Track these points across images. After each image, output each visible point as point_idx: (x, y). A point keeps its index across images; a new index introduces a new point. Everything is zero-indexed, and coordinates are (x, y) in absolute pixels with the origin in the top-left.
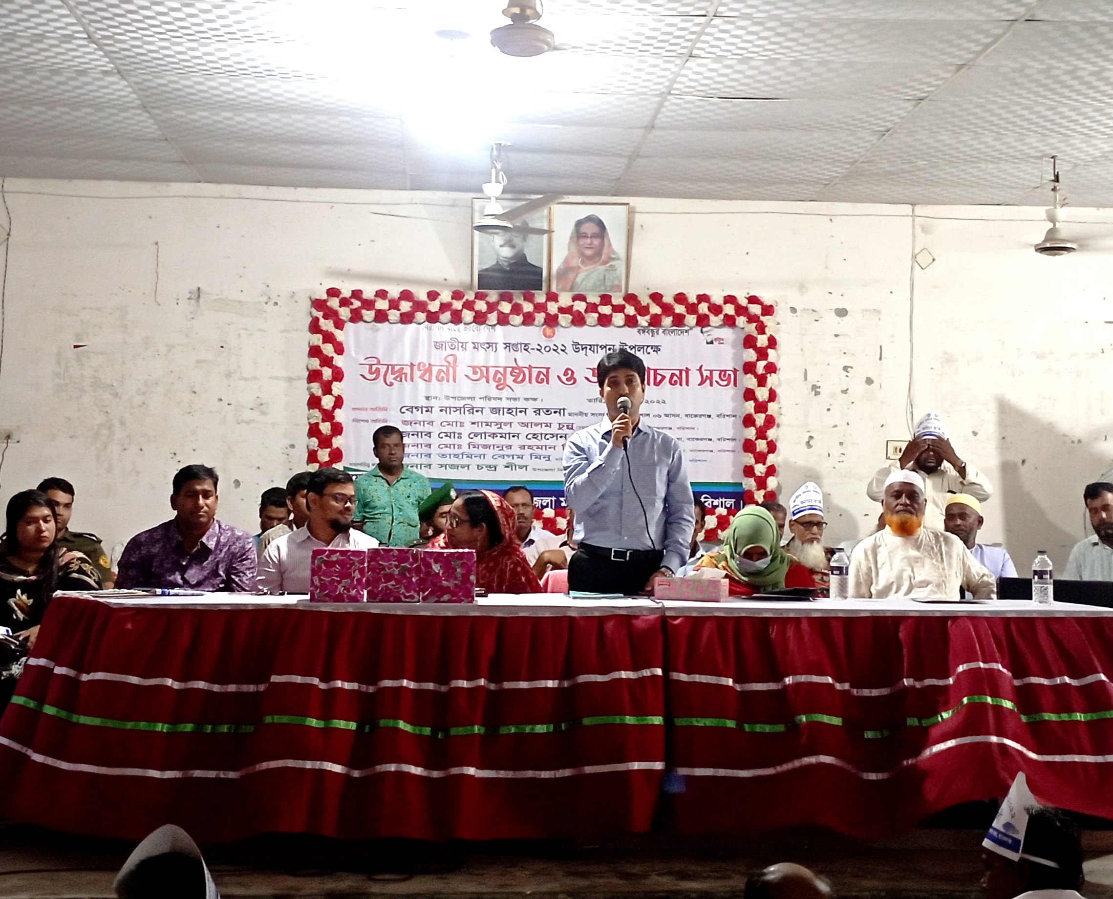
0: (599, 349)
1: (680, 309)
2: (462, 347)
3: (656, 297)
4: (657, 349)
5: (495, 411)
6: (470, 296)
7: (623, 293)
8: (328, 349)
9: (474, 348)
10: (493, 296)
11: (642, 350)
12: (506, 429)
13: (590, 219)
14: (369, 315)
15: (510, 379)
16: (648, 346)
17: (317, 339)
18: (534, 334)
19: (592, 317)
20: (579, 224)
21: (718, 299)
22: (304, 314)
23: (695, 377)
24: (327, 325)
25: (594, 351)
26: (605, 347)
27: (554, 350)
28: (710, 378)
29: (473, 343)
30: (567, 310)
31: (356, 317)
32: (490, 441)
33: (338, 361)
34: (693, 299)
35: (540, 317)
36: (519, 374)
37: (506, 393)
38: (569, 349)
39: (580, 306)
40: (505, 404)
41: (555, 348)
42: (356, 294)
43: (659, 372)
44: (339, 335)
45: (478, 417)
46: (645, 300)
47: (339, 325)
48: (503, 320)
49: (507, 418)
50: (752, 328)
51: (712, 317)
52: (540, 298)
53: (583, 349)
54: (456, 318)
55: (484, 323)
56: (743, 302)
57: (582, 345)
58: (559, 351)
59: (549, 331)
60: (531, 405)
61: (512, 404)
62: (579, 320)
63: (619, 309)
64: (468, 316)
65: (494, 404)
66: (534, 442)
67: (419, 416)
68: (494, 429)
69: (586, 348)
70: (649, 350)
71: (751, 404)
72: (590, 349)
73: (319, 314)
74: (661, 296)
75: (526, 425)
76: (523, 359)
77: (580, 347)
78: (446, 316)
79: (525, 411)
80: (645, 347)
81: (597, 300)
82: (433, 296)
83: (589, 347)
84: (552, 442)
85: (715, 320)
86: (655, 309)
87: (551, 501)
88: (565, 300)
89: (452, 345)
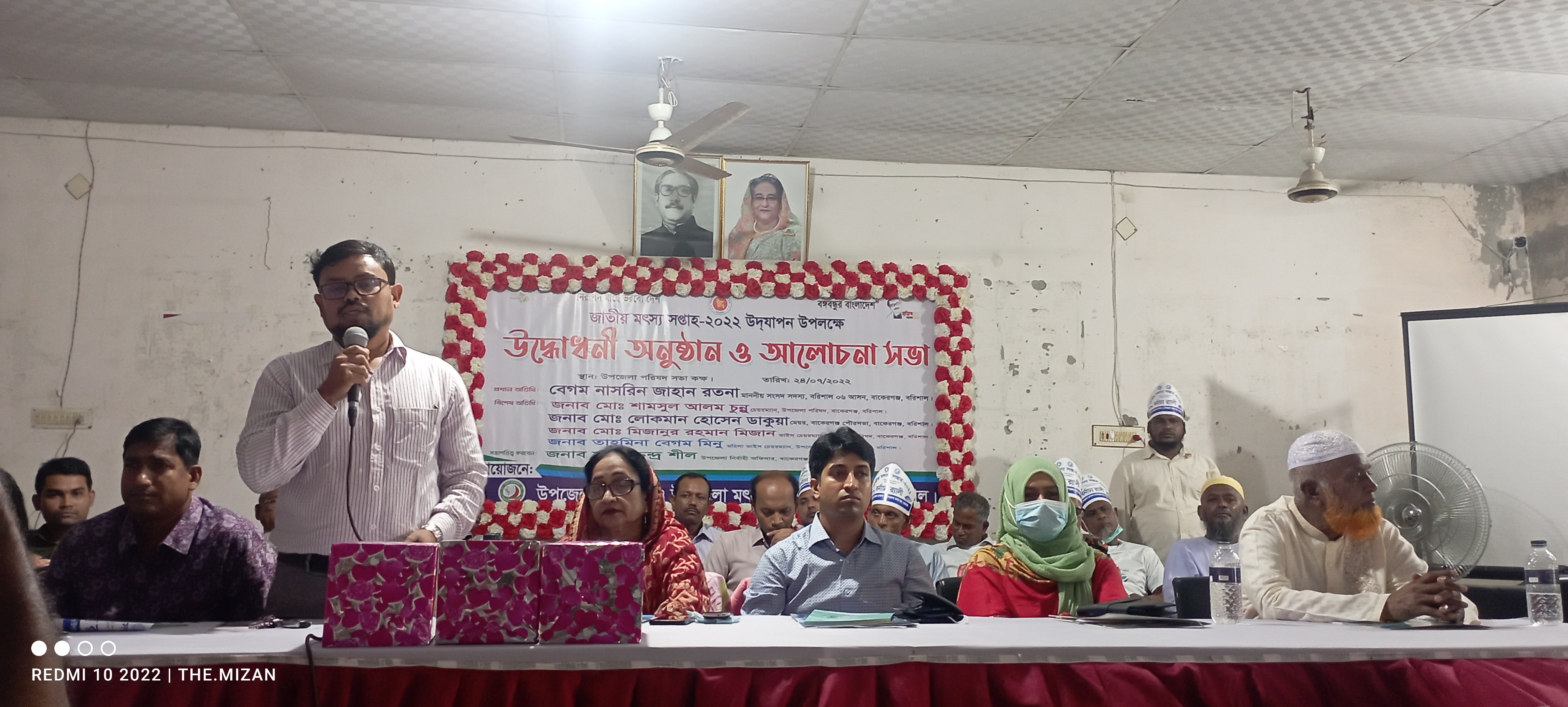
0: (776, 323)
1: (865, 279)
2: (622, 319)
3: (839, 266)
4: (839, 323)
5: (660, 391)
6: (632, 262)
7: (802, 262)
8: (467, 320)
9: (636, 320)
10: (658, 262)
11: (823, 324)
12: (671, 412)
13: (766, 178)
14: (515, 282)
15: (676, 355)
16: (830, 320)
17: (455, 309)
18: (702, 306)
19: (768, 287)
20: (754, 183)
21: (906, 268)
22: (441, 280)
23: (882, 355)
24: (466, 292)
25: (770, 326)
26: (783, 320)
27: (725, 323)
28: (899, 355)
29: (635, 315)
30: (742, 279)
31: (501, 284)
32: (653, 425)
33: (479, 333)
34: (878, 268)
35: (710, 287)
36: (686, 350)
37: (671, 371)
38: (743, 322)
39: (755, 275)
40: (670, 383)
41: (728, 321)
42: (502, 258)
43: (842, 348)
44: (481, 304)
45: (639, 398)
46: (827, 269)
47: (481, 292)
48: (669, 290)
49: (672, 399)
50: (943, 301)
51: (900, 288)
52: (711, 265)
53: (757, 323)
54: (616, 287)
55: (647, 292)
56: (935, 272)
57: (757, 318)
58: (731, 324)
59: (720, 303)
60: (700, 385)
61: (679, 384)
62: (753, 291)
63: (799, 278)
64: (629, 283)
65: (657, 383)
66: (703, 426)
67: (572, 397)
68: (657, 412)
69: (762, 321)
70: (832, 324)
71: (945, 384)
72: (766, 323)
73: (458, 281)
74: (845, 265)
75: (693, 407)
76: (690, 333)
77: (755, 320)
78: (605, 284)
79: (692, 391)
80: (827, 321)
81: (774, 268)
82: (589, 261)
83: (764, 321)
84: (724, 426)
85: (904, 291)
86: (838, 279)
87: (723, 493)
88: (738, 268)
89: (610, 317)
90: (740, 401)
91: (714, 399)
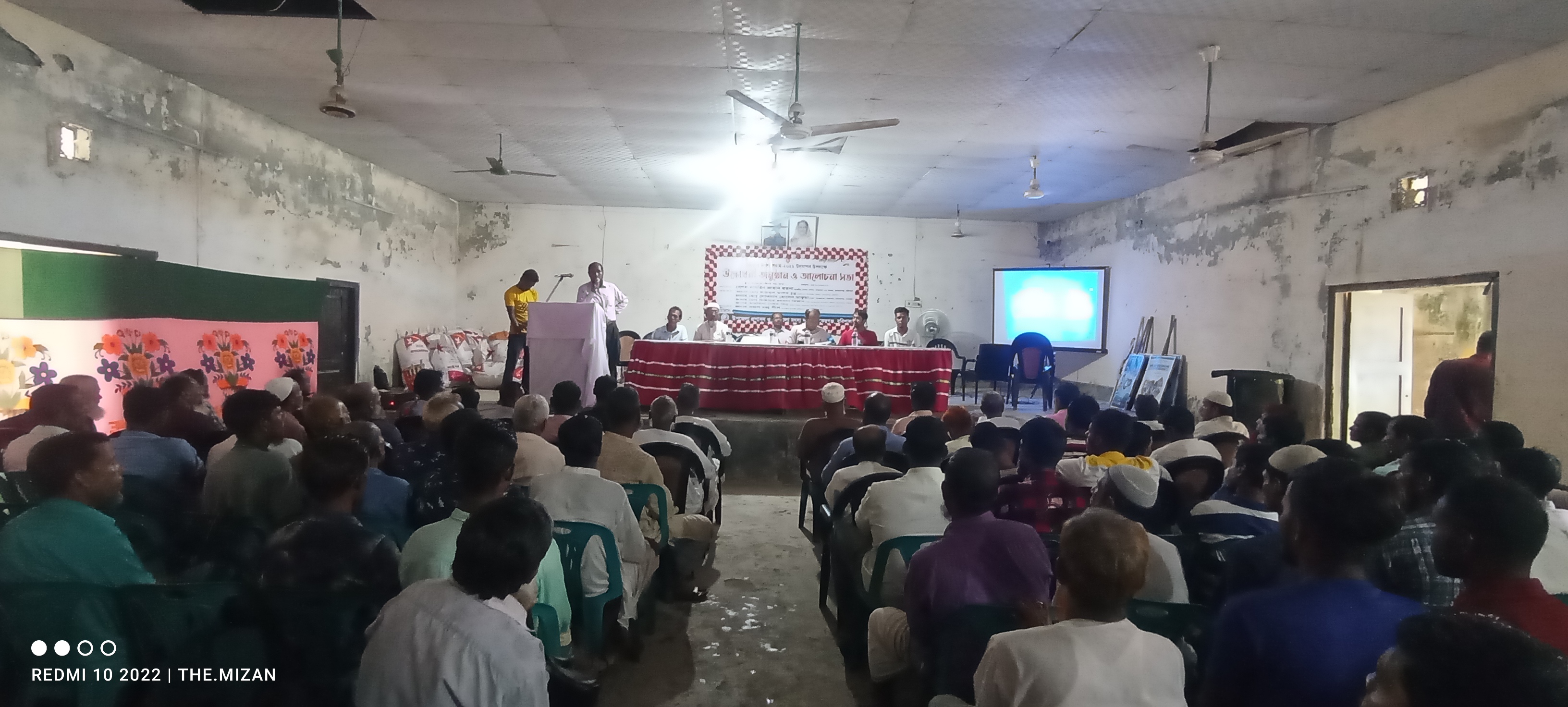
0: (805, 266)
1: (833, 253)
2: (758, 265)
5: (769, 288)
7: (814, 247)
8: (712, 266)
9: (762, 266)
12: (772, 294)
13: (803, 221)
14: (726, 254)
15: (774, 277)
16: (822, 266)
17: (708, 262)
18: (783, 261)
20: (799, 223)
21: (847, 250)
22: (704, 254)
23: (839, 277)
24: (711, 257)
27: (790, 267)
28: (844, 277)
31: (721, 255)
32: (767, 298)
33: (715, 270)
34: (838, 250)
36: (778, 275)
37: (772, 282)
40: (773, 285)
42: (722, 247)
43: (826, 275)
44: (715, 261)
45: (762, 290)
47: (716, 257)
49: (772, 290)
50: (859, 260)
53: (799, 266)
54: (756, 255)
56: (856, 251)
59: (788, 260)
60: (781, 286)
66: (782, 299)
68: (768, 294)
71: (858, 287)
72: (802, 266)
73: (709, 254)
74: (827, 249)
75: (779, 293)
76: (779, 270)
78: (753, 254)
79: (779, 288)
82: (748, 247)
84: (789, 299)
85: (846, 257)
86: (825, 253)
89: (754, 265)
90: (794, 291)
91: (785, 290)
